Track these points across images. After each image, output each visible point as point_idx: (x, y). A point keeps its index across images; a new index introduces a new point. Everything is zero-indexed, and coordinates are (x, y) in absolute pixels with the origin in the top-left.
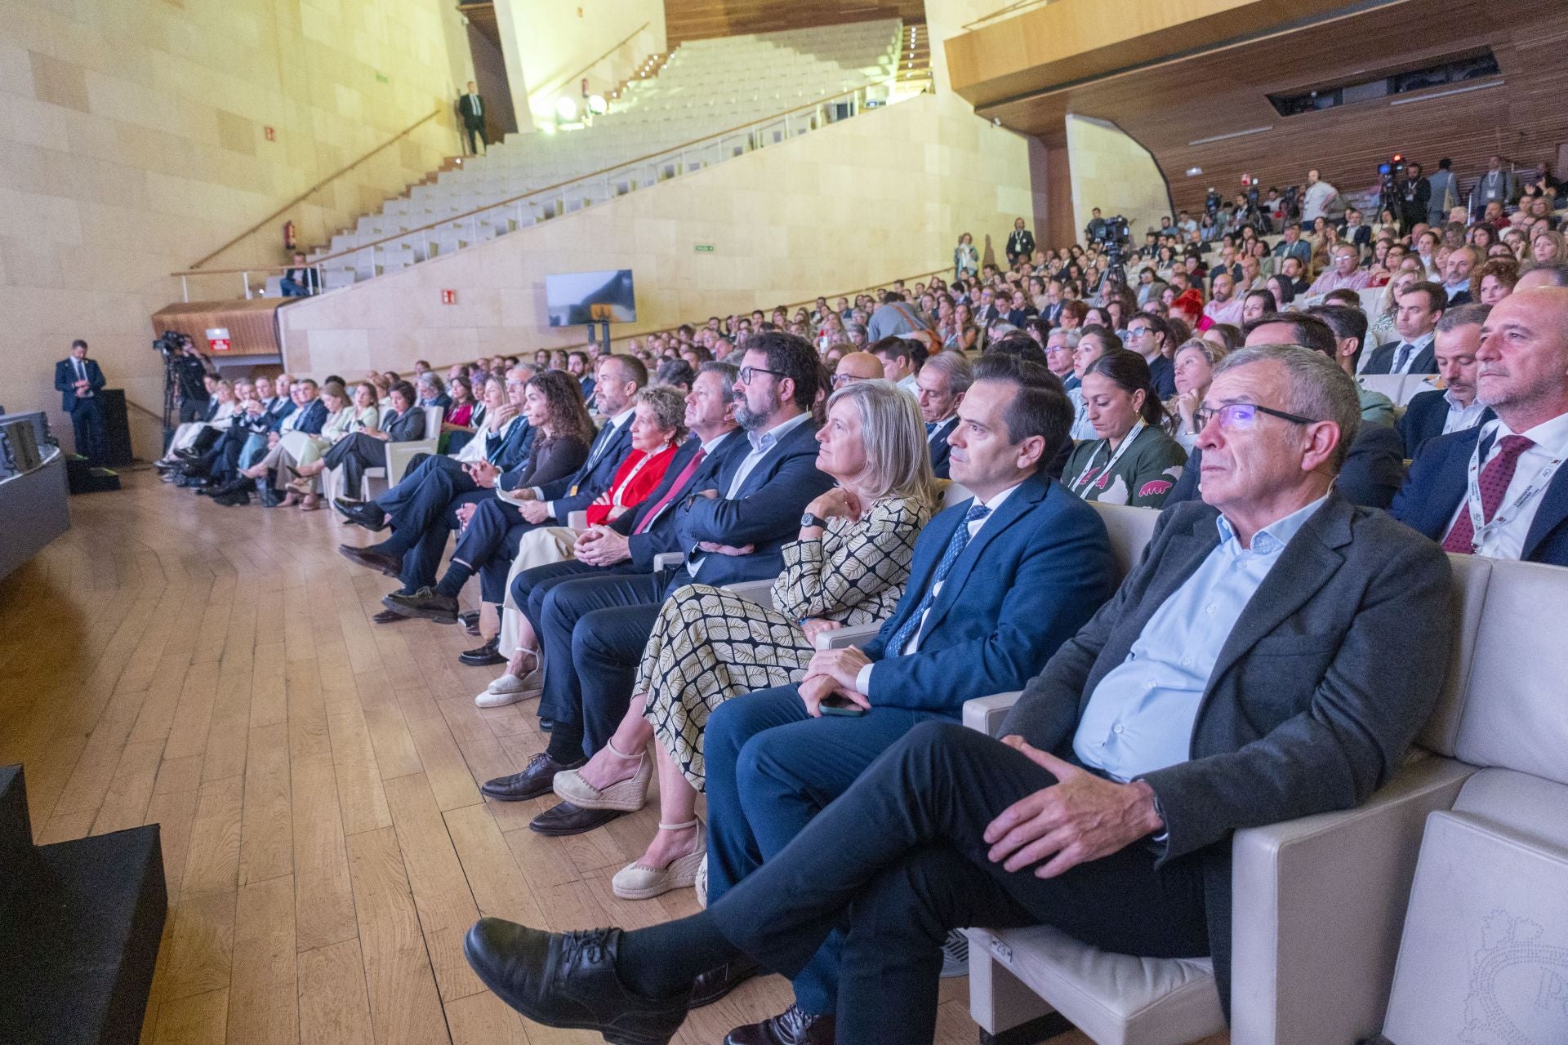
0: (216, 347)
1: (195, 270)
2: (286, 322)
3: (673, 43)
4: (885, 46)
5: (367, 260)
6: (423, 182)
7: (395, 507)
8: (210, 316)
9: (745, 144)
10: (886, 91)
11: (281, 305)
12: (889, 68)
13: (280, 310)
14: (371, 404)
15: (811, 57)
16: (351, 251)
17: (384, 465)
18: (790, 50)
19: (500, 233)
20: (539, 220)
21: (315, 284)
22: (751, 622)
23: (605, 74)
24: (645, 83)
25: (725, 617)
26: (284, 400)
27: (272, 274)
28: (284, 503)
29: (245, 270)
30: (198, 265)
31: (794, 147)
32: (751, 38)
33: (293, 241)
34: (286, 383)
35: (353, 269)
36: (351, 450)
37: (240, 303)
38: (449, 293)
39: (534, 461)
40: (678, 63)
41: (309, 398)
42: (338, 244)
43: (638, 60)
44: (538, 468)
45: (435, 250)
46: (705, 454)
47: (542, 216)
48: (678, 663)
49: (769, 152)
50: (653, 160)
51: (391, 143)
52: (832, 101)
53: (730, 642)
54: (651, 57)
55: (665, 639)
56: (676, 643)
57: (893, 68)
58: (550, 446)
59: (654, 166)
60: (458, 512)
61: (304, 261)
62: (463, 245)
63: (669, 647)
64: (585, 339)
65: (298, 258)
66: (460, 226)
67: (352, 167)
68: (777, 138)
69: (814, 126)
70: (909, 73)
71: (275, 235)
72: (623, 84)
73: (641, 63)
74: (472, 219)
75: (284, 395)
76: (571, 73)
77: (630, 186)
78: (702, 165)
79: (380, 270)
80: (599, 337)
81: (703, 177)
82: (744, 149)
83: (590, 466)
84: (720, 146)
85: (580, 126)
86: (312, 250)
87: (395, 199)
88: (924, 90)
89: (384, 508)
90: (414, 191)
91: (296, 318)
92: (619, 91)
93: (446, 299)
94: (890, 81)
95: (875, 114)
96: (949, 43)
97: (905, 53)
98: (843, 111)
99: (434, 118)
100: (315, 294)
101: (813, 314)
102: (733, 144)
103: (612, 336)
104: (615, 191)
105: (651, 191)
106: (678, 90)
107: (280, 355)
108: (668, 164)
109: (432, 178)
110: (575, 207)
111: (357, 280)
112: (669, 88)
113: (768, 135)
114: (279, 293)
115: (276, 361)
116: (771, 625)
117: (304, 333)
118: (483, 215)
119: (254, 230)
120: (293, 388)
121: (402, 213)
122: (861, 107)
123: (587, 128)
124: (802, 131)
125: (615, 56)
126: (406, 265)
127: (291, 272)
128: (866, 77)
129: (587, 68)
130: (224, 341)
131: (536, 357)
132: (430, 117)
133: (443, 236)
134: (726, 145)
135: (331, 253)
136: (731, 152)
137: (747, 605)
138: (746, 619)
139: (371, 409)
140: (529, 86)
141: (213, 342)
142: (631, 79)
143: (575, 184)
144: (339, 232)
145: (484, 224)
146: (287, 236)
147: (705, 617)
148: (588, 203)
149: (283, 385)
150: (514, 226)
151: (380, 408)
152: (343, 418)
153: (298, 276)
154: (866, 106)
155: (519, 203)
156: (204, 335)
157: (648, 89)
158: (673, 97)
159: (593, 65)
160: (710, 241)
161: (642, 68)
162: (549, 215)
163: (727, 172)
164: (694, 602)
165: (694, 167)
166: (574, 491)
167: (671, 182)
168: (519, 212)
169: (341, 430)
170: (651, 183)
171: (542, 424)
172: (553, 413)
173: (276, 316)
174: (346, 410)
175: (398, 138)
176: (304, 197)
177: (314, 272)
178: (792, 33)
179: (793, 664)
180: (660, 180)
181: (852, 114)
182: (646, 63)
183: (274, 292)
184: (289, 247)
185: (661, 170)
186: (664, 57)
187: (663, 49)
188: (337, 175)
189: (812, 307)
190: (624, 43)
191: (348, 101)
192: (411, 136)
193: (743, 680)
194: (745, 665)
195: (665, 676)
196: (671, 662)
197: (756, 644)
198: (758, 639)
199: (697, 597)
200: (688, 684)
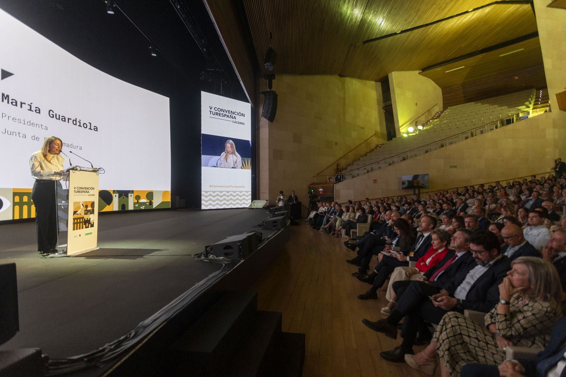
0: (320, 193)
1: (318, 175)
2: (336, 187)
3: (445, 107)
4: (528, 98)
5: (356, 172)
6: (370, 152)
8: (320, 186)
9: (470, 135)
10: (528, 113)
11: (335, 184)
12: (529, 105)
13: (334, 185)
15: (496, 106)
16: (352, 170)
18: (488, 105)
19: (390, 165)
20: (401, 161)
21: (343, 178)
22: (477, 332)
23: (423, 119)
24: (436, 120)
25: (467, 327)
27: (334, 176)
29: (328, 175)
30: (318, 174)
31: (489, 135)
32: (472, 103)
33: (339, 168)
35: (352, 175)
37: (326, 183)
38: (375, 180)
40: (446, 113)
42: (349, 168)
43: (433, 114)
45: (372, 170)
47: (402, 159)
49: (479, 137)
50: (437, 143)
51: (363, 143)
52: (505, 119)
54: (438, 113)
57: (531, 106)
59: (437, 144)
61: (341, 173)
62: (380, 168)
64: (412, 193)
65: (340, 172)
66: (379, 163)
67: (353, 149)
68: (482, 132)
69: (497, 127)
70: (539, 106)
71: (335, 166)
72: (429, 121)
73: (434, 114)
74: (383, 161)
76: (413, 120)
77: (429, 150)
78: (454, 143)
79: (358, 175)
80: (417, 192)
81: (454, 146)
82: (469, 137)
84: (460, 136)
85: (414, 134)
87: (363, 156)
88: (546, 111)
90: (368, 154)
91: (338, 187)
92: (427, 123)
93: (374, 182)
94: (530, 110)
95: (523, 122)
96: (558, 95)
97: (537, 99)
98: (509, 121)
100: (343, 181)
102: (466, 135)
103: (421, 192)
104: (424, 152)
105: (436, 151)
106: (446, 121)
107: (334, 195)
108: (442, 143)
109: (372, 150)
110: (412, 157)
111: (353, 177)
112: (443, 121)
113: (479, 132)
114: (335, 181)
115: (333, 196)
116: (485, 335)
117: (339, 190)
118: (385, 160)
119: (330, 166)
121: (365, 160)
122: (516, 119)
123: (416, 134)
124: (492, 130)
125: (426, 114)
126: (365, 173)
127: (338, 176)
128: (519, 110)
129: (418, 118)
130: (322, 191)
131: (398, 198)
132: (373, 136)
133: (375, 166)
134: (462, 136)
135: (347, 171)
136: (464, 138)
138: (475, 330)
140: (400, 125)
141: (320, 192)
142: (431, 119)
143: (412, 151)
144: (349, 165)
145: (385, 162)
146: (337, 167)
147: (459, 325)
148: (416, 155)
150: (393, 163)
154: (519, 119)
155: (395, 157)
156: (318, 190)
157: (436, 122)
158: (444, 123)
159: (419, 117)
160: (455, 164)
161: (434, 116)
162: (404, 159)
163: (463, 144)
165: (451, 143)
167: (443, 148)
168: (395, 159)
170: (436, 149)
173: (333, 186)
175: (365, 141)
176: (342, 157)
177: (343, 175)
178: (488, 99)
180: (439, 148)
181: (513, 122)
182: (436, 114)
183: (333, 180)
184: (338, 169)
185: (440, 144)
186: (442, 112)
187: (442, 110)
188: (350, 152)
189: (494, 185)
190: (429, 110)
191: (354, 134)
192: (368, 141)
193: (474, 351)
194: (475, 346)
195: (443, 341)
196: (446, 337)
197: (479, 341)
198: (480, 339)
199: (457, 318)
200: (452, 346)
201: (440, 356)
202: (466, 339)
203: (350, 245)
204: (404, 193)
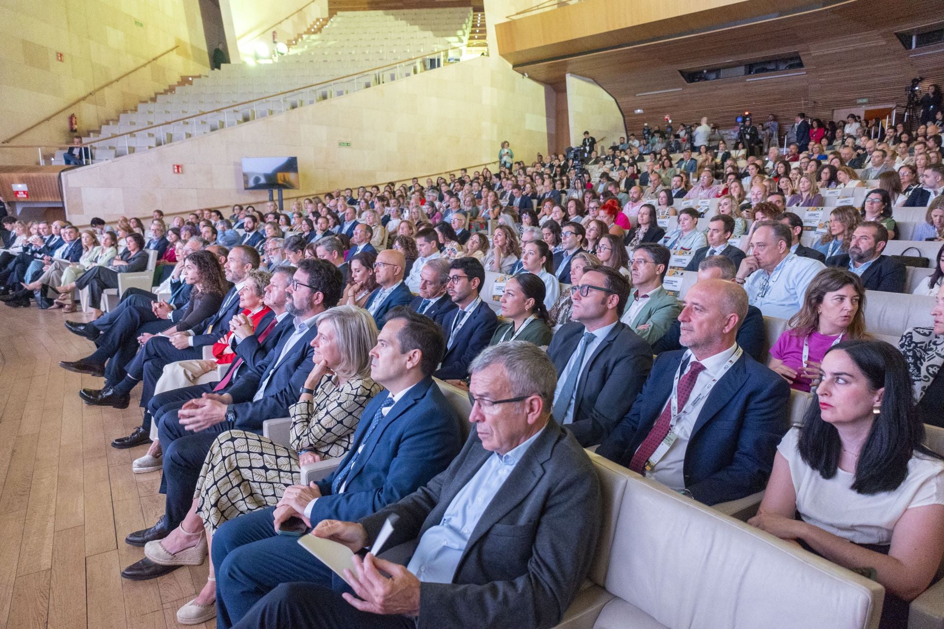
0: (18, 196)
1: (6, 144)
2: (67, 181)
3: (332, 12)
4: (461, 24)
5: (124, 143)
6: (166, 92)
7: (107, 327)
8: (14, 175)
9: (372, 80)
10: (461, 53)
11: (63, 171)
12: (463, 38)
13: (62, 174)
14: (112, 245)
15: (416, 28)
16: (115, 136)
17: (117, 287)
18: (404, 22)
19: (213, 129)
20: (239, 122)
21: (87, 157)
22: (265, 455)
23: (288, 29)
24: (313, 37)
25: (249, 452)
26: (57, 237)
27: (61, 149)
28: (52, 307)
29: (39, 147)
30: (8, 141)
31: (403, 85)
32: (380, 12)
33: (75, 127)
34: (59, 227)
35: (114, 148)
36: (95, 277)
37: (36, 168)
38: (178, 167)
39: (192, 305)
40: (335, 25)
41: (72, 238)
42: (106, 131)
43: (310, 21)
44: (194, 309)
45: (170, 139)
46: (277, 322)
47: (241, 119)
48: (215, 483)
49: (387, 87)
50: (314, 88)
51: (144, 65)
52: (428, 57)
53: (251, 468)
54: (318, 20)
55: (210, 466)
56: (216, 469)
57: (465, 39)
58: (200, 298)
59: (315, 91)
60: (139, 338)
61: (81, 142)
62: (189, 136)
63: (211, 472)
64: (267, 199)
65: (76, 140)
66: (187, 123)
67: (117, 80)
68: (393, 78)
69: (415, 72)
70: (475, 42)
71: (63, 122)
72: (300, 36)
73: (312, 23)
74: (194, 119)
75: (57, 234)
76: (266, 27)
77: (298, 103)
78: (344, 93)
79: (132, 150)
80: (276, 197)
81: (344, 100)
82: (371, 84)
83: (221, 314)
84: (355, 81)
85: (270, 62)
86: (88, 134)
87: (146, 102)
88: (483, 54)
89: (99, 328)
90: (159, 97)
91: (73, 179)
92: (296, 40)
93: (176, 171)
94: (463, 47)
95: (452, 67)
96: (498, 27)
97: (474, 29)
98: (434, 64)
99: (175, 51)
100: (87, 164)
101: (410, 188)
102: (364, 80)
103: (284, 197)
104: (289, 106)
105: (310, 108)
106: (333, 42)
107: (63, 202)
108: (324, 90)
109: (171, 89)
110: (263, 115)
111: (117, 156)
112: (328, 41)
113: (387, 76)
114: (63, 163)
115: (61, 206)
116: (277, 457)
117: (79, 190)
118: (203, 117)
119: (48, 119)
120: (62, 231)
121: (150, 112)
122: (445, 61)
123: (274, 63)
124: (408, 75)
125: (295, 17)
126: (150, 147)
127: (71, 149)
128: (449, 43)
129: (277, 24)
130: (24, 192)
131: (234, 210)
132: (172, 50)
133: (176, 130)
134: (360, 80)
135: (101, 136)
136: (363, 85)
137: (264, 444)
138: (262, 454)
139: (112, 248)
140: (237, 35)
141: (17, 193)
142: (305, 33)
143: (264, 100)
144: (107, 123)
145: (203, 123)
146: (71, 124)
147: (236, 452)
148: (271, 113)
149: (56, 228)
150: (222, 125)
151: (119, 248)
152: (93, 253)
153: (76, 152)
154: (449, 61)
155: (225, 111)
156: (11, 188)
157: (314, 40)
158: (330, 47)
159: (280, 23)
160: (349, 140)
161: (312, 27)
162: (246, 119)
163: (360, 97)
164: (230, 443)
165: (340, 94)
166: (209, 331)
167: (324, 102)
168: (226, 117)
169: (91, 261)
170: (311, 102)
171: (195, 283)
172: (202, 278)
173: (60, 177)
174: (96, 248)
175: (149, 62)
176: (84, 99)
177: (86, 149)
178: (406, 11)
179: (290, 482)
180: (318, 101)
181: (439, 66)
182: (315, 23)
183: (59, 161)
184: (73, 131)
185: (319, 93)
186: (326, 20)
187: (326, 15)
188: (107, 85)
189: (409, 184)
190: (301, 10)
191: (115, 37)
192: (159, 61)
193: (259, 491)
194: (260, 483)
195: (207, 491)
196: (212, 482)
197: (267, 470)
198: (268, 466)
199: (233, 439)
200: (222, 496)
201: (204, 521)
202: (246, 473)
203: (82, 328)
204: (249, 198)
